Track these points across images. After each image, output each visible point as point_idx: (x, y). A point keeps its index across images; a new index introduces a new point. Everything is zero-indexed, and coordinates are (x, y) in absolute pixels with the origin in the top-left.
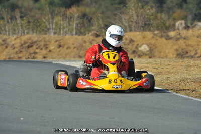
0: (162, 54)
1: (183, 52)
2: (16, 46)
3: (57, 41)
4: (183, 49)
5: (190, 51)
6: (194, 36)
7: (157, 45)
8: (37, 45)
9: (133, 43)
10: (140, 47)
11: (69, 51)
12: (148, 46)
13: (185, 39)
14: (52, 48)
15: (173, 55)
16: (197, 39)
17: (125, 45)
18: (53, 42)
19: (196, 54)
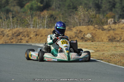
0: (100, 39)
1: (113, 38)
2: (10, 35)
3: (34, 32)
4: (112, 36)
5: (117, 37)
6: (119, 28)
7: (97, 34)
8: (23, 34)
9: (82, 33)
10: (86, 35)
11: (42, 38)
12: (91, 34)
13: (113, 30)
14: (32, 36)
15: (106, 39)
16: (121, 30)
17: (77, 34)
18: (32, 32)
19: (121, 39)
